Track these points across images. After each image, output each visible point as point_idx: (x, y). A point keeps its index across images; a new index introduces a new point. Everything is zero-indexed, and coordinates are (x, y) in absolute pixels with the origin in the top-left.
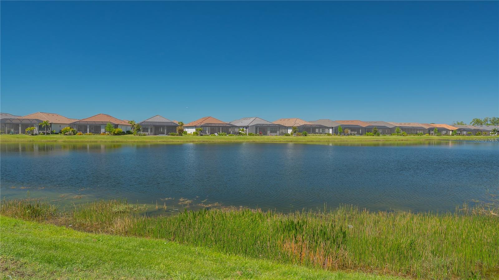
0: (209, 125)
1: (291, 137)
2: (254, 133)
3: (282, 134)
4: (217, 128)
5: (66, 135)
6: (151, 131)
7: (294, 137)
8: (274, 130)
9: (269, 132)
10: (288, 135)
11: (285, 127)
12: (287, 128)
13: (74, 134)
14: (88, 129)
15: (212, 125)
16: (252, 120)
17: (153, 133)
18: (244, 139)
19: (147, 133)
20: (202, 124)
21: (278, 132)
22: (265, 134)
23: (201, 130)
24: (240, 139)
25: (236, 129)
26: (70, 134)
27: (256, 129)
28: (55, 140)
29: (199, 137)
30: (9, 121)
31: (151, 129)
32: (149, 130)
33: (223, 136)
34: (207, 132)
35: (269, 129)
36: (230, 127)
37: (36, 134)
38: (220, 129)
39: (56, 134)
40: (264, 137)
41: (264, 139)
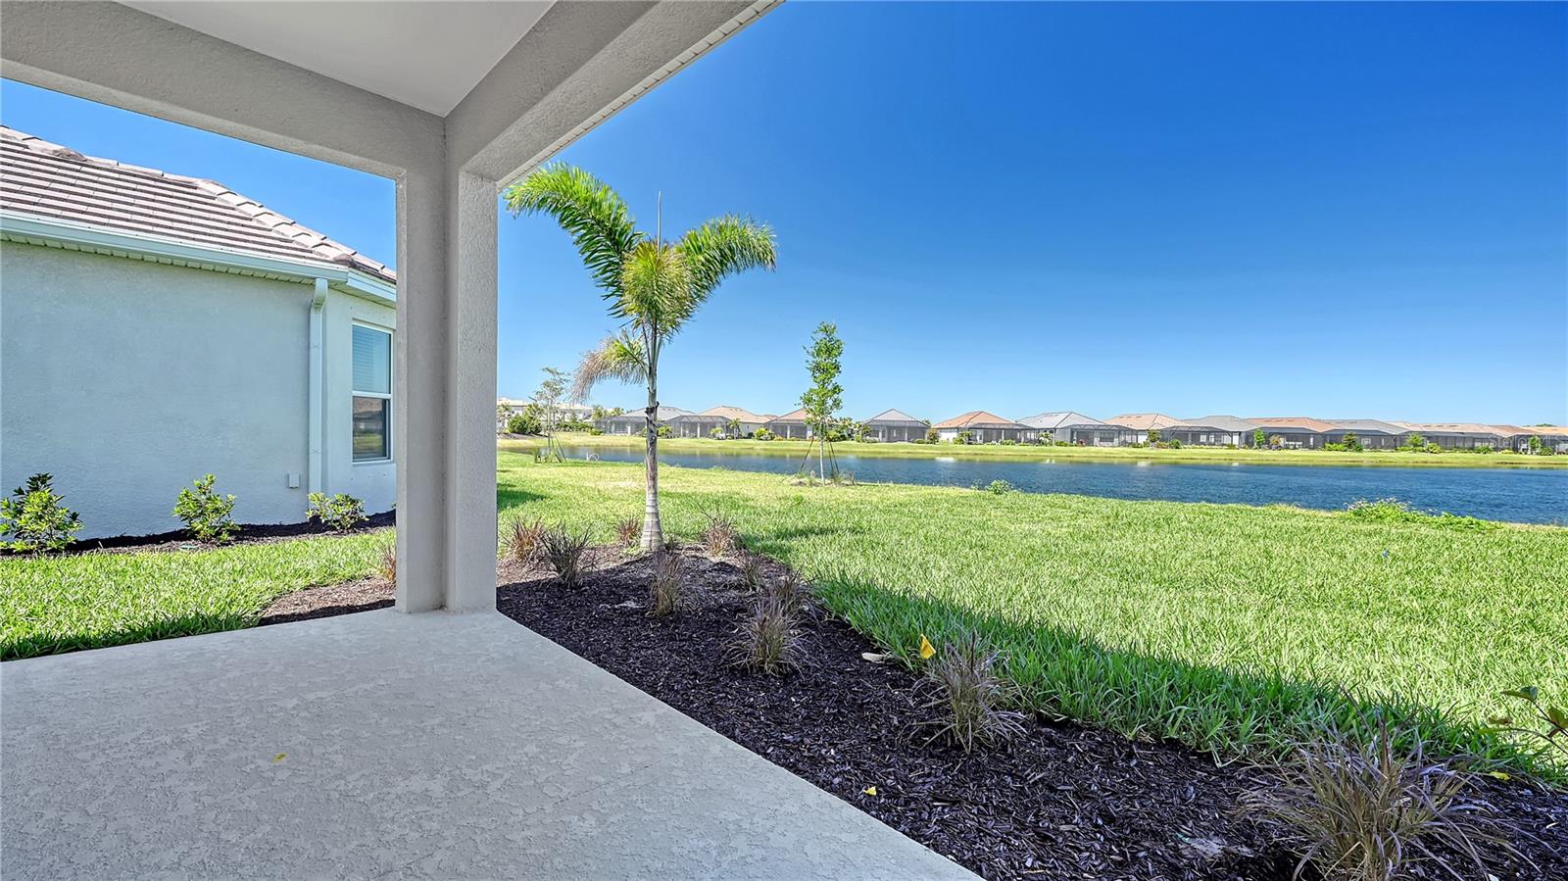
0: (983, 426)
1: (1144, 450)
2: (1068, 442)
3: (1124, 444)
4: (994, 432)
6: (883, 437)
7: (1152, 451)
8: (1107, 435)
9: (1096, 440)
10: (1136, 446)
11: (1132, 430)
12: (1136, 432)
13: (772, 439)
14: (789, 432)
15: (988, 427)
16: (1062, 416)
17: (885, 439)
18: (1050, 451)
19: (877, 439)
20: (970, 424)
21: (1116, 440)
22: (1090, 443)
23: (967, 436)
24: (1043, 451)
25: (1030, 434)
26: (766, 440)
27: (1072, 433)
29: (966, 446)
30: (685, 420)
31: (883, 432)
32: (880, 434)
33: (1010, 446)
34: (978, 438)
35: (1097, 434)
36: (1019, 430)
37: (723, 439)
38: (1001, 433)
39: (745, 438)
40: (1086, 448)
41: (1090, 452)
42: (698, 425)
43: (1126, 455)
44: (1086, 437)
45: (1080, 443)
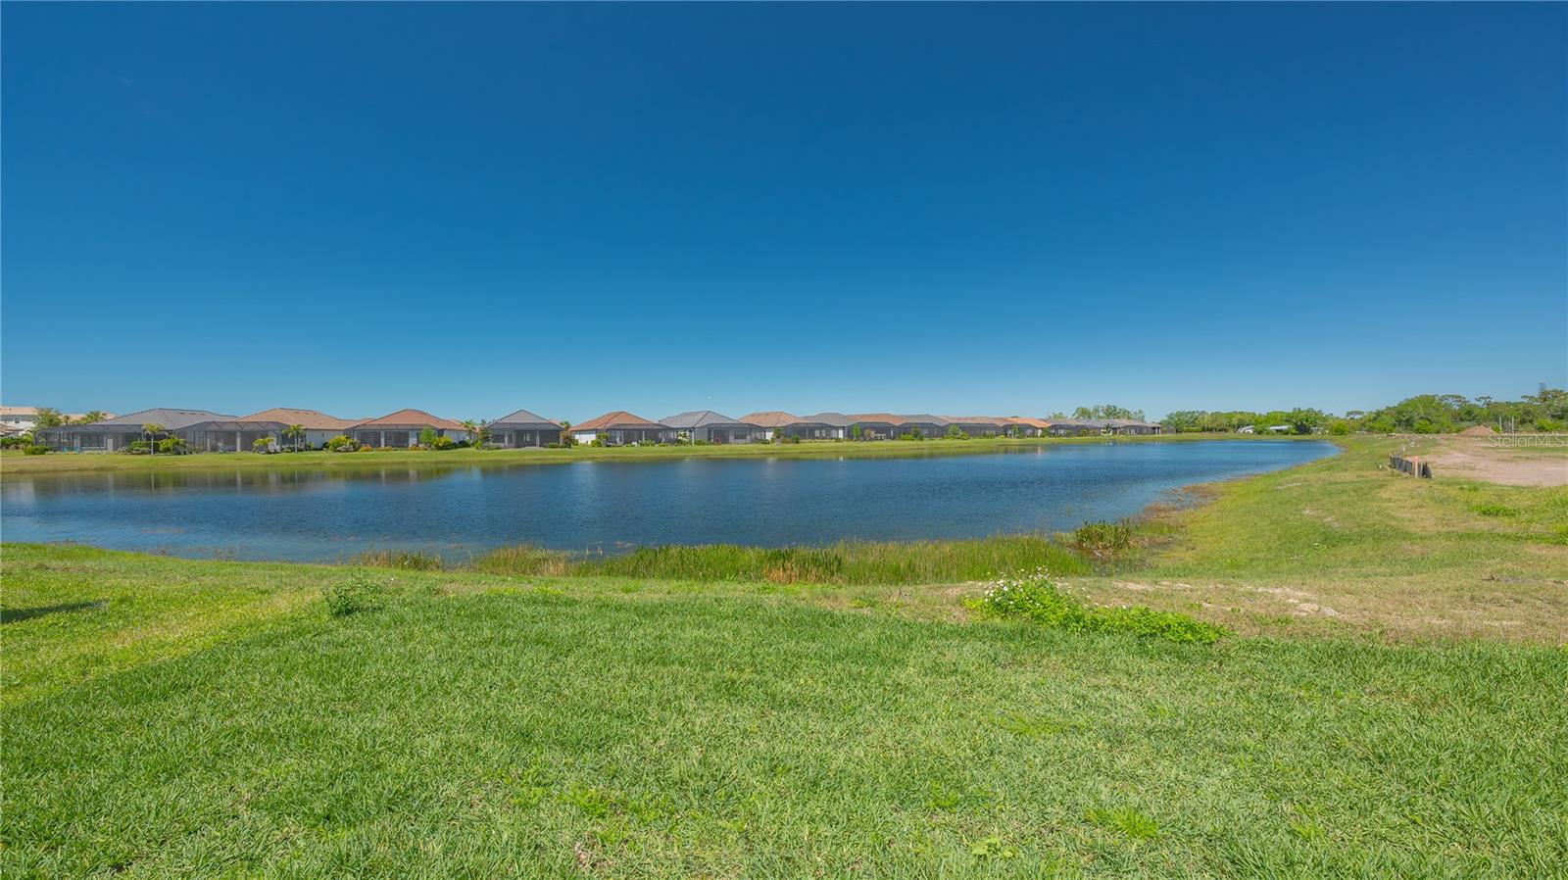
0: (622, 427)
1: (772, 446)
2: (706, 441)
3: (756, 441)
4: (636, 432)
5: (339, 451)
6: (510, 441)
7: (776, 446)
8: (740, 433)
9: (731, 438)
10: (766, 442)
11: (761, 427)
12: (764, 430)
13: (355, 450)
14: (383, 440)
15: (627, 427)
16: (702, 415)
17: (513, 444)
18: (687, 451)
19: (501, 445)
20: (608, 426)
21: (748, 437)
22: (726, 441)
23: (608, 434)
24: (681, 451)
26: (347, 451)
27: (709, 432)
28: (317, 461)
29: (603, 449)
30: (213, 427)
31: (510, 437)
32: (506, 439)
33: (650, 447)
34: (618, 439)
35: (732, 432)
36: (660, 430)
37: (276, 452)
38: (641, 433)
39: (316, 449)
40: (723, 446)
41: (724, 450)
42: (238, 434)
43: (756, 452)
44: (723, 435)
45: (717, 442)
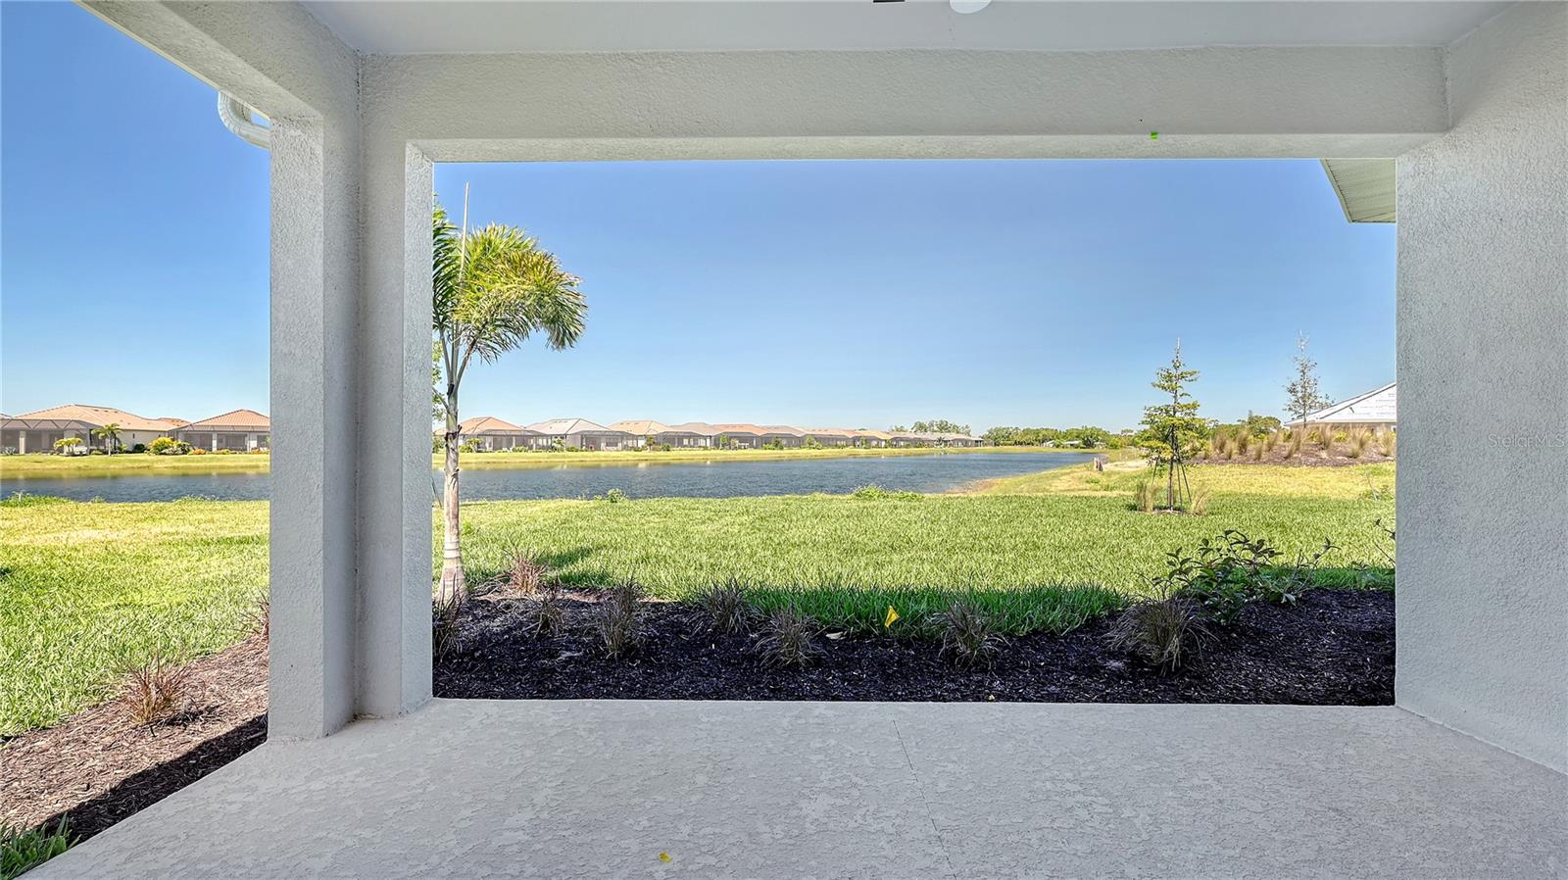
0: (493, 433)
1: (643, 453)
2: (578, 447)
3: (625, 448)
4: (505, 438)
5: (165, 454)
7: (648, 453)
8: (612, 441)
9: (603, 445)
10: (637, 449)
11: (633, 435)
12: (636, 437)
13: (185, 452)
14: (214, 443)
15: (498, 433)
16: (571, 423)
18: (564, 457)
20: (477, 431)
21: (620, 445)
22: (598, 448)
23: (475, 442)
24: (556, 456)
25: (540, 440)
26: (174, 454)
27: (582, 439)
28: (145, 465)
29: (475, 454)
33: (523, 453)
34: (487, 445)
35: (603, 439)
36: (532, 437)
37: (81, 454)
38: (512, 440)
39: (127, 452)
40: (596, 453)
41: (599, 457)
42: (22, 433)
43: (630, 458)
44: (594, 443)
45: (589, 448)
